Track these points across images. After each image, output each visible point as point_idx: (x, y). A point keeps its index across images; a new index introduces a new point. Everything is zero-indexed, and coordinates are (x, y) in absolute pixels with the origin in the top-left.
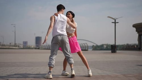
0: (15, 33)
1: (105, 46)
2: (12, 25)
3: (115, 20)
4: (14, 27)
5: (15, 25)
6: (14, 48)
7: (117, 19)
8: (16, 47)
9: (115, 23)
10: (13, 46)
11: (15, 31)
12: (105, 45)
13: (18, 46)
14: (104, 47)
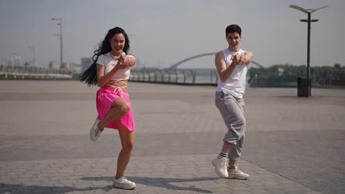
0: (61, 39)
1: (281, 70)
2: (53, 19)
3: (309, 14)
4: (58, 24)
5: (60, 20)
6: (59, 76)
7: (314, 11)
8: (64, 73)
9: (309, 21)
10: (57, 73)
11: (61, 35)
12: (282, 66)
13: (70, 73)
14: (278, 72)
